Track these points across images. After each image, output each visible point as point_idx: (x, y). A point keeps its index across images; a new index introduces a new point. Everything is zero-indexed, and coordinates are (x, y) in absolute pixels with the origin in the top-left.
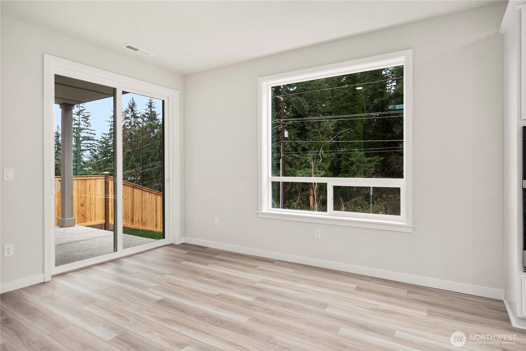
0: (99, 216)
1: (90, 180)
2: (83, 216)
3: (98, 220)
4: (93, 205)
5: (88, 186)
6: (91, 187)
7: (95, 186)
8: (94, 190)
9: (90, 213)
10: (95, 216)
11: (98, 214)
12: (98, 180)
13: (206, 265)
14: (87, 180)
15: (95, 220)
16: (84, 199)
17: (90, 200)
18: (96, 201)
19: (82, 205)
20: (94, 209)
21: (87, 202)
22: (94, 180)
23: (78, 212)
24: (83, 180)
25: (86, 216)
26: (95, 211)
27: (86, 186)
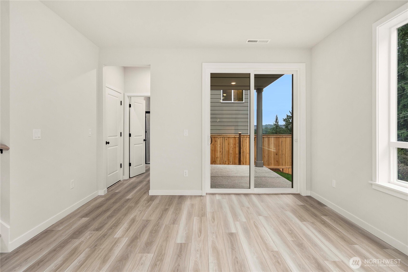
0: (288, 163)
1: (282, 138)
2: (277, 161)
3: (287, 166)
4: (284, 155)
5: (280, 141)
6: (283, 142)
7: (285, 142)
8: (284, 145)
9: (282, 160)
10: (285, 163)
11: (287, 161)
12: (287, 138)
13: (301, 221)
14: (280, 138)
15: (285, 165)
16: (278, 150)
17: (282, 151)
18: (286, 152)
19: (277, 154)
20: (285, 157)
21: (280, 152)
22: (284, 138)
23: (274, 159)
24: (277, 138)
25: (280, 162)
26: (285, 159)
27: (279, 142)
